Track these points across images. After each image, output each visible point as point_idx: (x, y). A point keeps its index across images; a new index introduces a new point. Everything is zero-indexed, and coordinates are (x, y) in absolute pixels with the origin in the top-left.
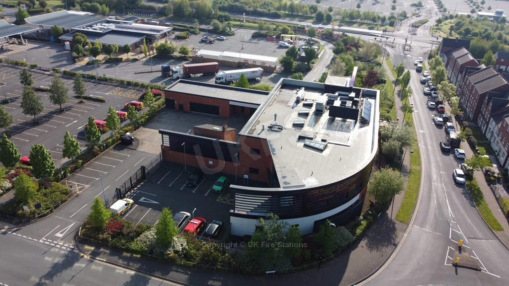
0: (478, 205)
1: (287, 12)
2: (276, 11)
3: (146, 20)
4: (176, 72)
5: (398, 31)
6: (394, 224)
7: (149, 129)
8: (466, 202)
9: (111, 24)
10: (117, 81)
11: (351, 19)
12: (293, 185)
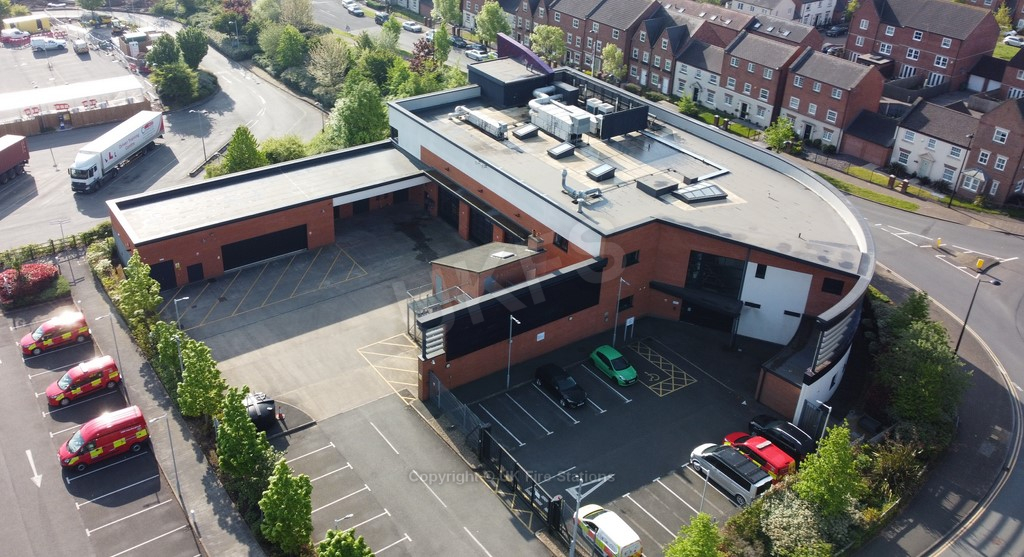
12: (856, 262)
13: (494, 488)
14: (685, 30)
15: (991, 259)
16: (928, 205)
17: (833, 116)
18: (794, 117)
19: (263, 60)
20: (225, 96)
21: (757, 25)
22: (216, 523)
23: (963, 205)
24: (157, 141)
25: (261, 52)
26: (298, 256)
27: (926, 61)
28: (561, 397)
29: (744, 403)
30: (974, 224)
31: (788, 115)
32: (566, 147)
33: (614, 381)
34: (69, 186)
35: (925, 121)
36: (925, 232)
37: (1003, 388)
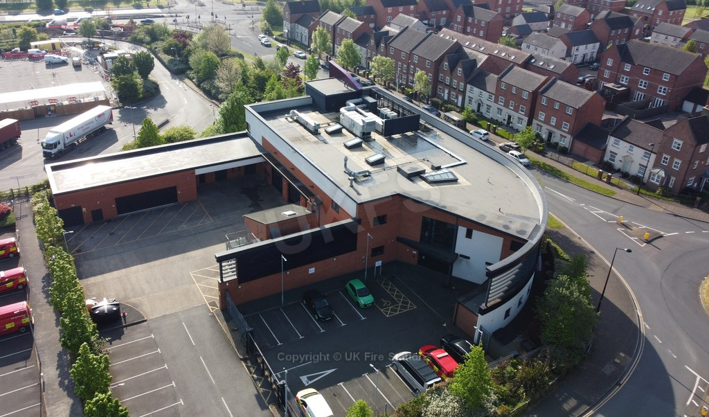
0: (569, 180)
12: (530, 230)
13: (251, 373)
14: (474, 62)
15: (657, 233)
16: (623, 192)
17: (566, 126)
18: (541, 126)
19: (191, 75)
20: (162, 98)
21: (533, 61)
22: (57, 383)
23: (648, 193)
24: (107, 126)
25: (191, 69)
26: (170, 207)
27: (652, 89)
28: (316, 313)
29: (445, 325)
30: (653, 207)
31: (537, 124)
32: (358, 140)
33: (357, 304)
34: (42, 154)
35: (628, 133)
36: (615, 212)
37: (635, 326)
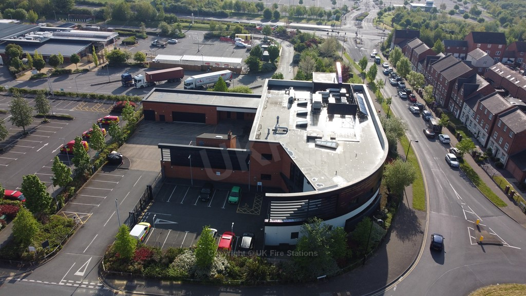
0: (478, 186)
1: (233, 11)
2: (223, 10)
3: (84, 25)
4: (140, 81)
5: (345, 25)
6: (414, 213)
7: (134, 145)
8: (467, 183)
9: (46, 32)
10: (78, 95)
11: (298, 15)
14: (478, 86)
16: (514, 208)
17: (507, 147)
18: (494, 143)
24: (227, 82)
26: (200, 125)
31: (492, 141)
